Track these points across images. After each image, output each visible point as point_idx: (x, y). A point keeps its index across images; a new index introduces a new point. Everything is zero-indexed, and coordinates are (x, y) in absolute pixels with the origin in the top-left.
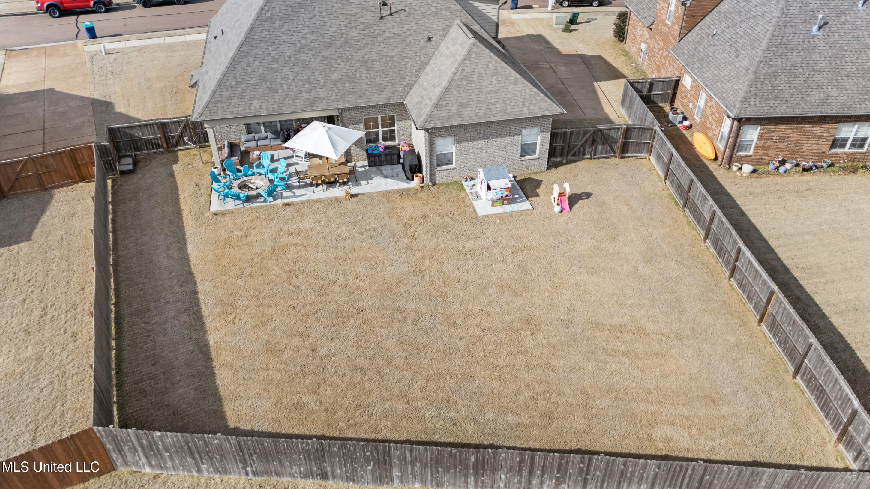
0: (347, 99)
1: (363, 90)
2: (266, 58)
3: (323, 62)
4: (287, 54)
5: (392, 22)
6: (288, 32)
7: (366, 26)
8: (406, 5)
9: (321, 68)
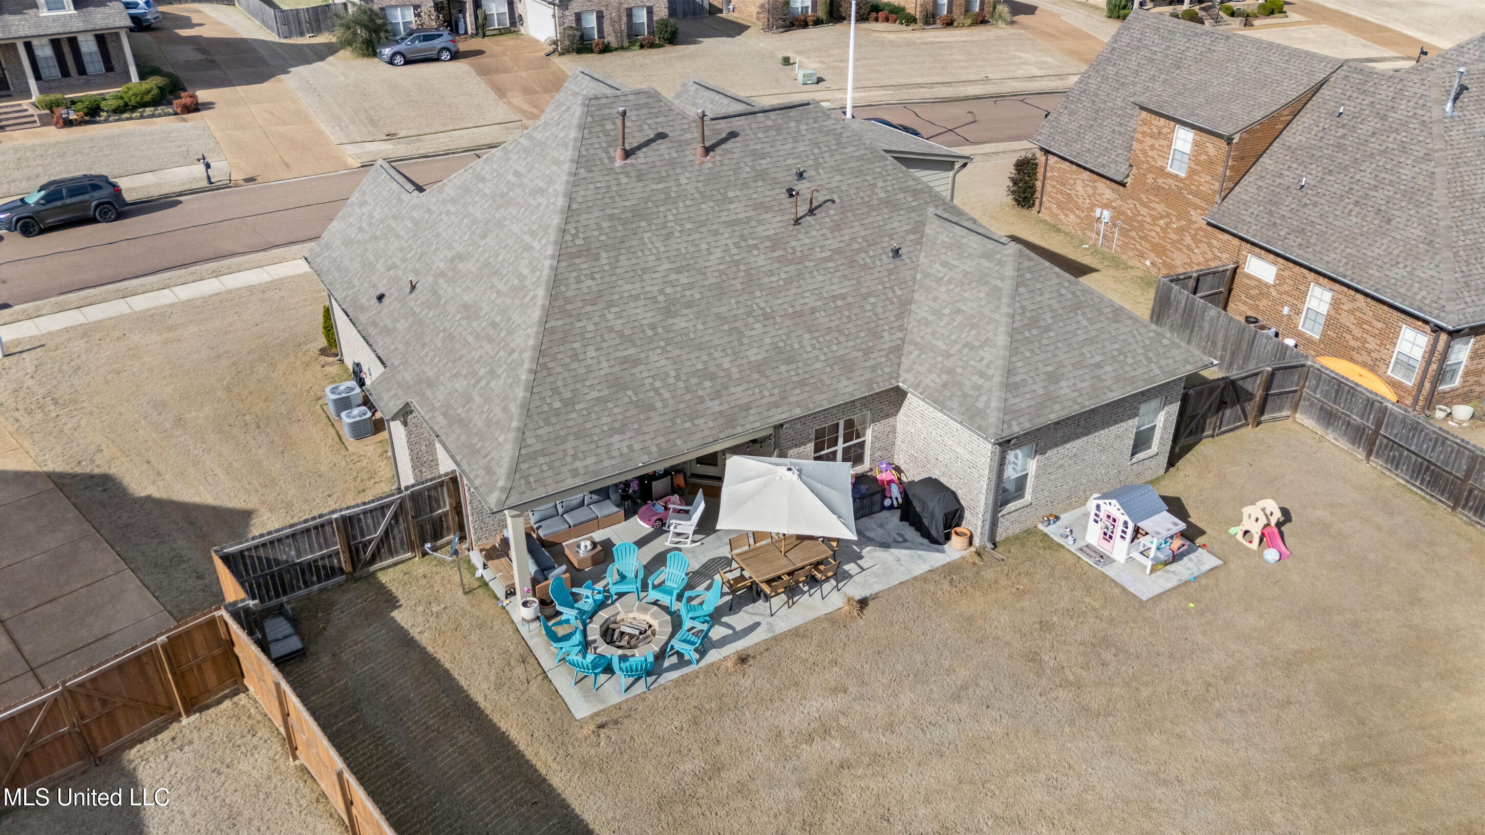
0: (793, 399)
1: (816, 373)
2: (606, 337)
3: (722, 328)
4: (645, 322)
5: (818, 227)
6: (631, 274)
7: (776, 243)
8: (831, 191)
9: (722, 341)
